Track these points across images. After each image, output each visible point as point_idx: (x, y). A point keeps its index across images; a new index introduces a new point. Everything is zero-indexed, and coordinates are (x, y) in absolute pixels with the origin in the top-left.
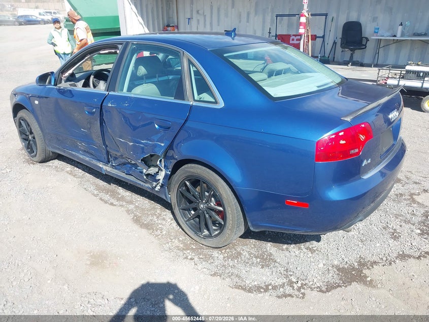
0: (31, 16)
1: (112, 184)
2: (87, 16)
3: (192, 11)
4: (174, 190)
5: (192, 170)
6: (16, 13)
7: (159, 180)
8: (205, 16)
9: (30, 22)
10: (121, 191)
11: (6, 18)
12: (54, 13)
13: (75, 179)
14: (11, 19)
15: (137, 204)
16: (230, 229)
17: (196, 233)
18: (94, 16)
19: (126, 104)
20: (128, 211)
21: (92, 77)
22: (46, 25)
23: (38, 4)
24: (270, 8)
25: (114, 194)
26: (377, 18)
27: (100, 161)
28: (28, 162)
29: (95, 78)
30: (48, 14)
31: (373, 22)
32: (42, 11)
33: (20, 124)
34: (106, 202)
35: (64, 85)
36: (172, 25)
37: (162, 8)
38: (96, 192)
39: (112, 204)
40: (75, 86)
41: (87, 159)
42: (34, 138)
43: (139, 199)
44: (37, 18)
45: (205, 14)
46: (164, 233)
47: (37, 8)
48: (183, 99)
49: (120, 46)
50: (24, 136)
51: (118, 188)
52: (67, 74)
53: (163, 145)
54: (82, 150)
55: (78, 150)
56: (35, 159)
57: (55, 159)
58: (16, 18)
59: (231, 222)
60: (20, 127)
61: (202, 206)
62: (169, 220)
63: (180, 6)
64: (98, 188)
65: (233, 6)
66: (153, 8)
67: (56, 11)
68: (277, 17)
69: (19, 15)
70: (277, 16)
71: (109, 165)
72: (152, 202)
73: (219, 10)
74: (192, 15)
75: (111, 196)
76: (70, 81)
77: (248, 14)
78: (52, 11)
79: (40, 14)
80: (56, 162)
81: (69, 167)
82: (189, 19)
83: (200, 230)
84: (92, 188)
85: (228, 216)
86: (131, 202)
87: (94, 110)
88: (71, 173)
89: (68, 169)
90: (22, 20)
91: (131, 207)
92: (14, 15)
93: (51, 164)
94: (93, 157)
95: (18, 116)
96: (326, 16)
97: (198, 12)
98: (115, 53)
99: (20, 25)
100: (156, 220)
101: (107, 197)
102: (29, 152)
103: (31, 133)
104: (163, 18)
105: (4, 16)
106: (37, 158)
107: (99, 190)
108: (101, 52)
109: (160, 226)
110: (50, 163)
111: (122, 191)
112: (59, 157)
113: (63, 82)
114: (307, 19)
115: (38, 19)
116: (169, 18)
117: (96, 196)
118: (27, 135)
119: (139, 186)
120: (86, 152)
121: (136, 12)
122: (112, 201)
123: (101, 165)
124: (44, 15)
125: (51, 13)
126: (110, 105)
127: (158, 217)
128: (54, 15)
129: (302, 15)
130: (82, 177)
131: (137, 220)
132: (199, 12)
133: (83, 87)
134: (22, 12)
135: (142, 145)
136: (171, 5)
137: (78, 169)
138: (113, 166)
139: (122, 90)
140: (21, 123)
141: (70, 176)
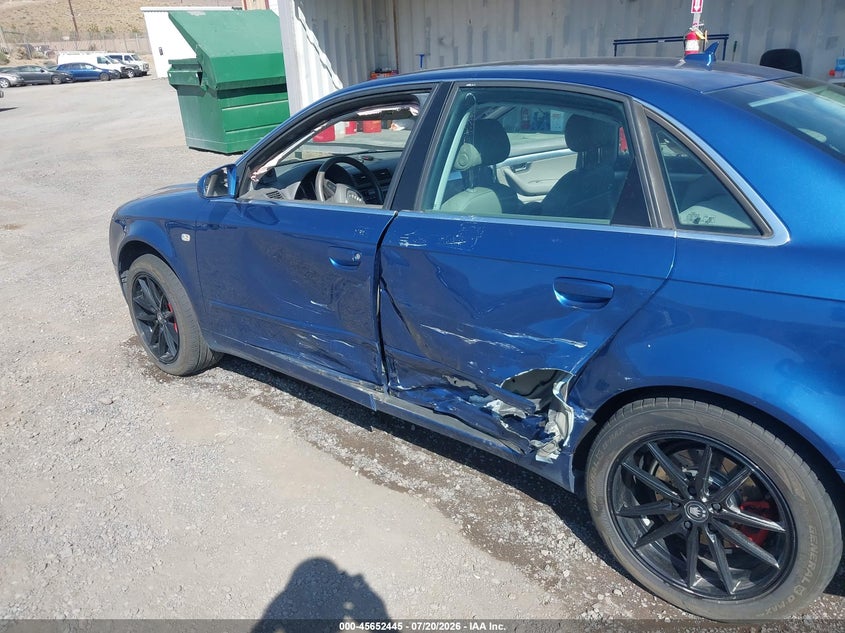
0: (84, 64)
1: (375, 430)
2: (219, 55)
3: (428, 40)
4: (602, 463)
5: (678, 417)
6: (54, 60)
7: (554, 434)
8: (456, 50)
9: (79, 75)
10: (402, 447)
11: (38, 72)
12: (127, 58)
13: (282, 418)
14: (46, 72)
15: (458, 487)
16: (805, 584)
17: (666, 580)
18: (232, 54)
19: (458, 240)
20: (442, 506)
21: (321, 175)
22: (112, 81)
23: (93, 42)
24: (596, 28)
25: (390, 459)
26: (836, 39)
27: (358, 377)
28: (151, 372)
29: (326, 177)
30: (116, 60)
31: (827, 48)
32: (103, 55)
33: (137, 286)
34: (378, 481)
35: (255, 196)
36: (387, 69)
37: (366, 35)
38: (344, 452)
39: (393, 486)
40: (279, 196)
41: (323, 372)
42: (172, 319)
43: (456, 473)
44: (94, 68)
45: (455, 45)
46: (567, 574)
47: (92, 49)
48: (646, 224)
49: (423, 97)
50: (143, 315)
51: (394, 441)
52: (263, 170)
53: (580, 346)
54: (307, 351)
55: (296, 350)
56: (171, 368)
57: (214, 366)
58: (55, 69)
59: (812, 565)
60: (134, 294)
61: (695, 511)
62: (561, 536)
63: (404, 30)
64: (345, 441)
65: (516, 27)
66: (348, 36)
67: (130, 55)
68: (615, 45)
69: (60, 63)
70: (617, 43)
71: (385, 388)
72: (491, 478)
73: (485, 35)
74: (428, 46)
75: (382, 461)
76: (267, 185)
77: (550, 41)
78: (123, 55)
79: (99, 61)
80: (220, 375)
81: (256, 388)
82: (422, 56)
83: (684, 574)
84: (330, 441)
85: (802, 546)
86: (438, 481)
87: (358, 257)
88: (266, 403)
89: (257, 392)
90: (65, 73)
91: (446, 494)
92: (50, 66)
93: (210, 380)
94: (339, 367)
95: (132, 268)
96: (726, 39)
97: (440, 41)
98: (406, 115)
99: (62, 83)
100: (527, 534)
101: (375, 466)
102: (155, 352)
103: (166, 307)
104: (368, 57)
105: (33, 67)
106: (179, 366)
107: (347, 446)
108: (360, 114)
109: (545, 553)
110: (207, 377)
111: (404, 447)
112: (227, 362)
113: (251, 188)
114: (702, 43)
115: (97, 70)
116: (379, 55)
117: (347, 462)
118: (150, 313)
119: (476, 445)
120: (320, 355)
121: (317, 43)
122: (392, 476)
123: (361, 387)
124: (107, 62)
125: (120, 58)
126: (407, 244)
127: (527, 527)
128: (127, 62)
129: (691, 37)
130: (297, 413)
131: (477, 535)
132: (444, 41)
133: (296, 198)
134: (64, 58)
135: (507, 346)
136: (383, 29)
137: (278, 391)
138: (398, 390)
139: (432, 205)
140: (138, 284)
141: (264, 410)
